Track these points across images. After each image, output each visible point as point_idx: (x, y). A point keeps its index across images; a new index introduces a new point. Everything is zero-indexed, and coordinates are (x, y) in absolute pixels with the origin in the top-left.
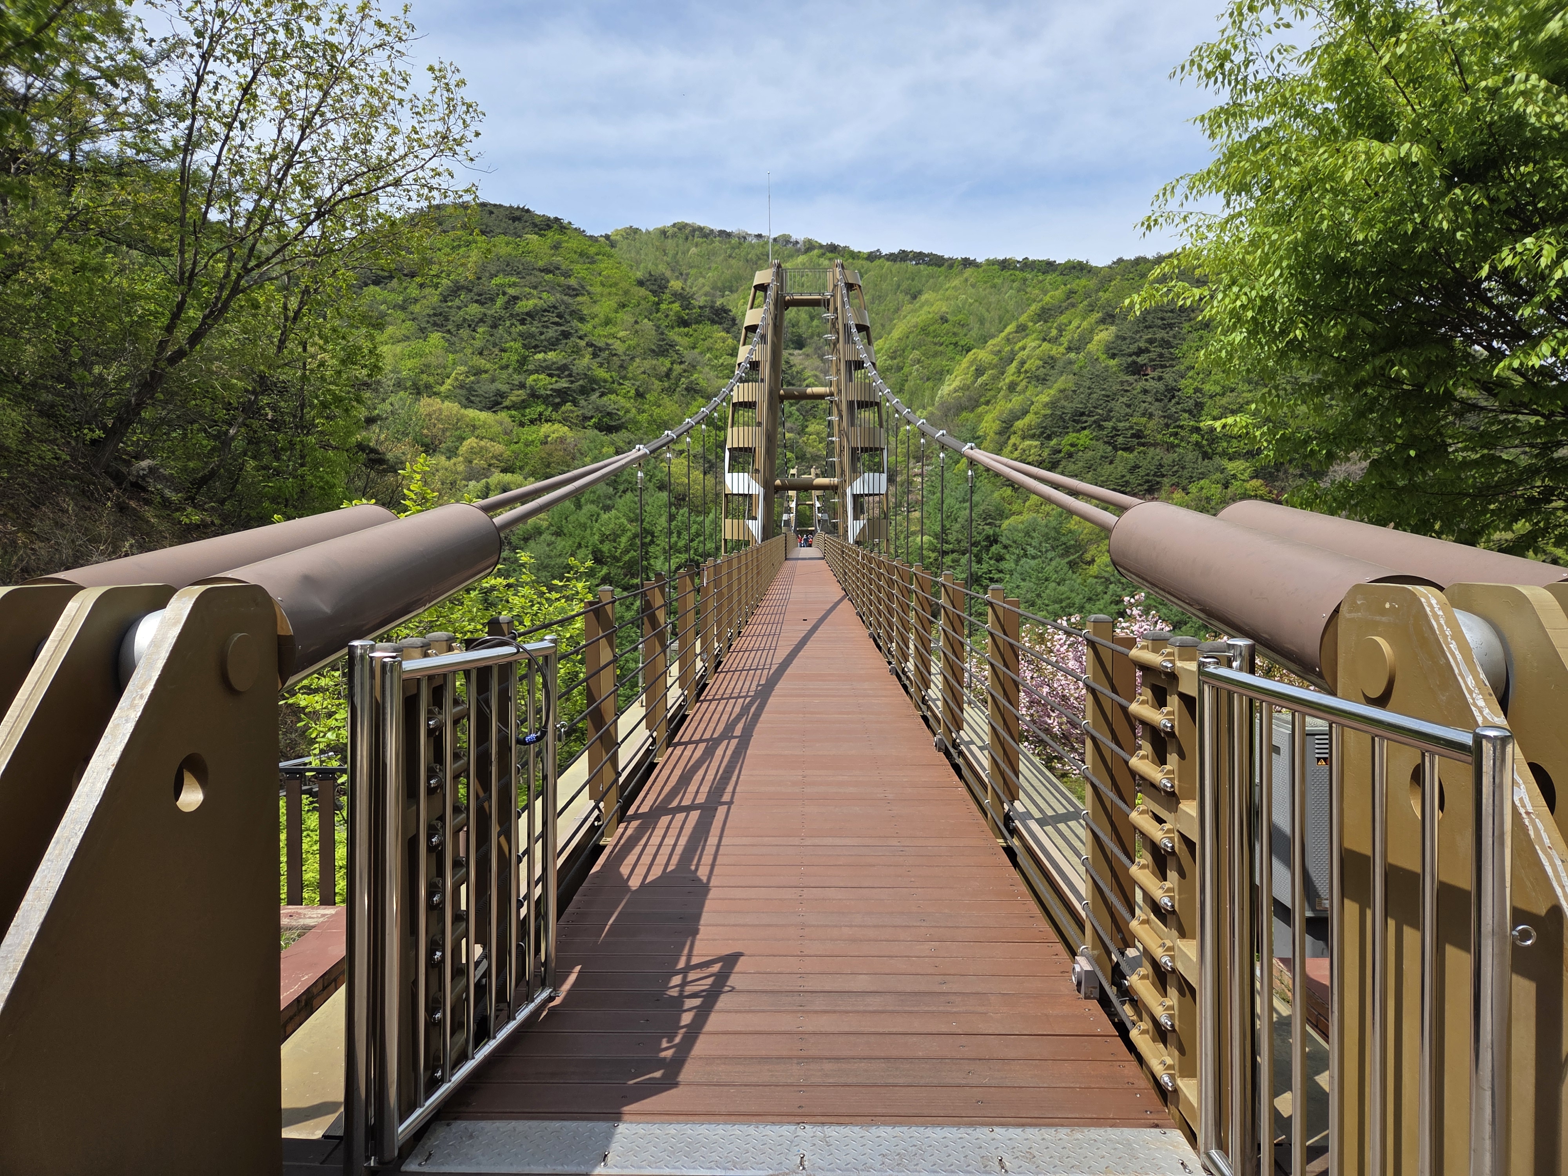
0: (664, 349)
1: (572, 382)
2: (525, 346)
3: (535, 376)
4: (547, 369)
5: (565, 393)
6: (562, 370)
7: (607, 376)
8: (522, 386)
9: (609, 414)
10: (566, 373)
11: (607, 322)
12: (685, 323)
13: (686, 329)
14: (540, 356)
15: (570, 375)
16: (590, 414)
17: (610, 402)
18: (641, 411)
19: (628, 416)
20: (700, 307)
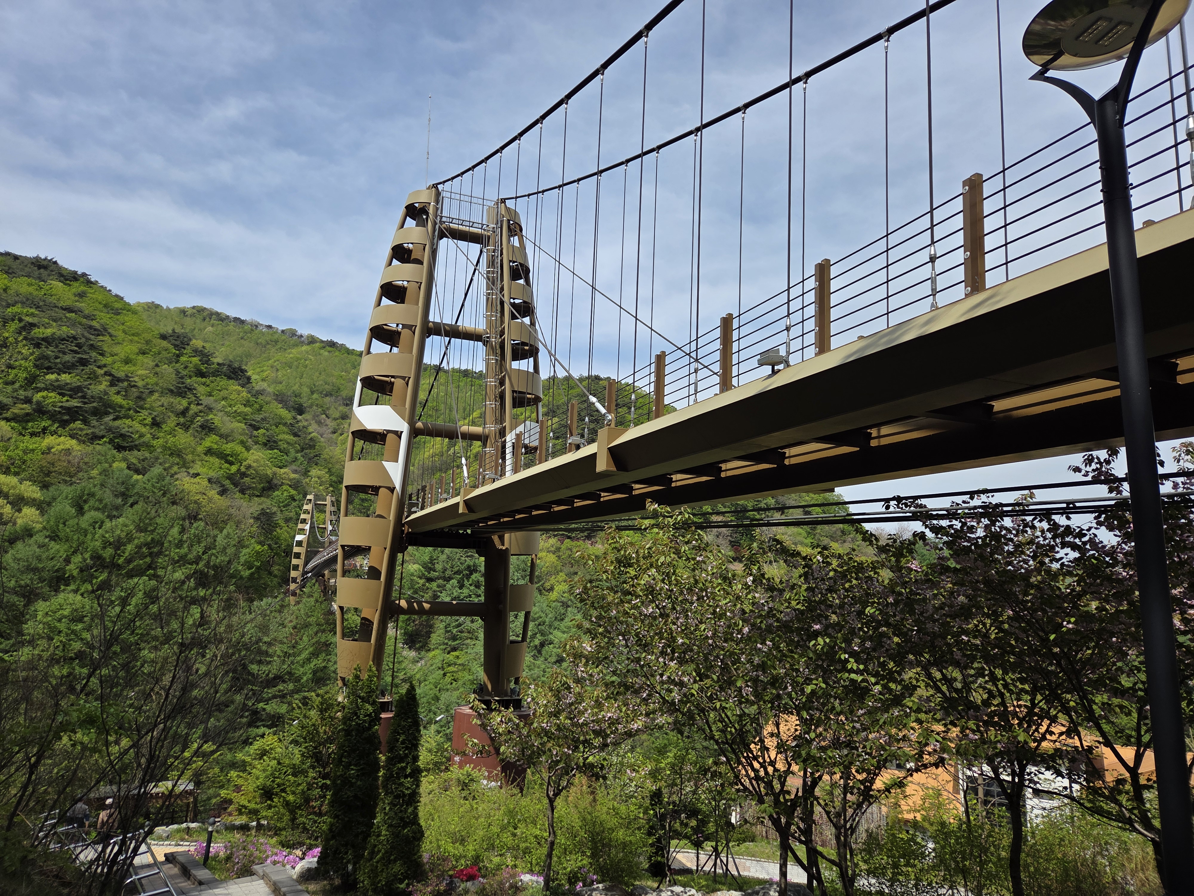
0: (182, 391)
1: (85, 403)
2: (36, 366)
3: (44, 393)
4: (59, 389)
5: (77, 412)
6: (75, 391)
7: (124, 403)
8: (28, 400)
9: (122, 436)
10: (80, 394)
11: (127, 361)
12: (202, 375)
13: (204, 380)
14: (52, 377)
15: (84, 397)
16: (101, 433)
17: (124, 425)
18: (154, 437)
19: (143, 440)
20: (218, 364)
